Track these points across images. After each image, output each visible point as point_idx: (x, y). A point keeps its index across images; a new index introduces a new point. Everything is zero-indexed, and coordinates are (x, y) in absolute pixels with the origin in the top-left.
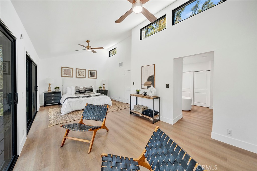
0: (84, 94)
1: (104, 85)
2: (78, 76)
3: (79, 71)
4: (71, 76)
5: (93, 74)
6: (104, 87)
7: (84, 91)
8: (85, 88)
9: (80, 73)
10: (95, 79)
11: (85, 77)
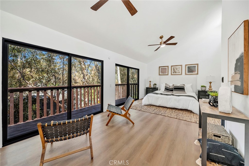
0: (172, 92)
1: (210, 83)
2: (173, 73)
3: (174, 68)
4: (167, 74)
5: (193, 69)
6: (210, 87)
7: (172, 89)
8: (174, 86)
9: (175, 70)
10: (195, 76)
11: (181, 74)
